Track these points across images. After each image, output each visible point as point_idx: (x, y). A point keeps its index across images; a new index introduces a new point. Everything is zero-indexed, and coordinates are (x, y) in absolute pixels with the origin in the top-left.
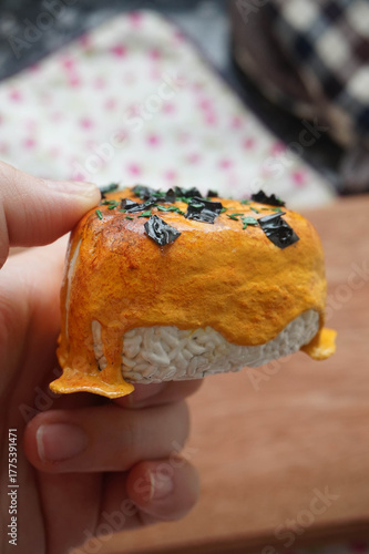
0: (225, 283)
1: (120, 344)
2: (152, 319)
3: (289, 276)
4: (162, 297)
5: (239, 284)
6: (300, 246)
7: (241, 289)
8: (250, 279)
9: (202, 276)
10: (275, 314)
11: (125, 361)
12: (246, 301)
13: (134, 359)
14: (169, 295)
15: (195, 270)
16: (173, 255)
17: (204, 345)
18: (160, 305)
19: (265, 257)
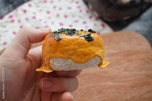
0: (73, 49)
1: (49, 62)
2: (55, 56)
3: (91, 48)
4: (57, 52)
5: (76, 49)
6: (94, 42)
7: (77, 50)
8: (80, 48)
9: (67, 47)
10: (86, 57)
11: (50, 65)
12: (78, 53)
13: (52, 65)
14: (59, 51)
15: (65, 46)
16: (60, 43)
17: (68, 63)
18: (57, 53)
19: (84, 44)
